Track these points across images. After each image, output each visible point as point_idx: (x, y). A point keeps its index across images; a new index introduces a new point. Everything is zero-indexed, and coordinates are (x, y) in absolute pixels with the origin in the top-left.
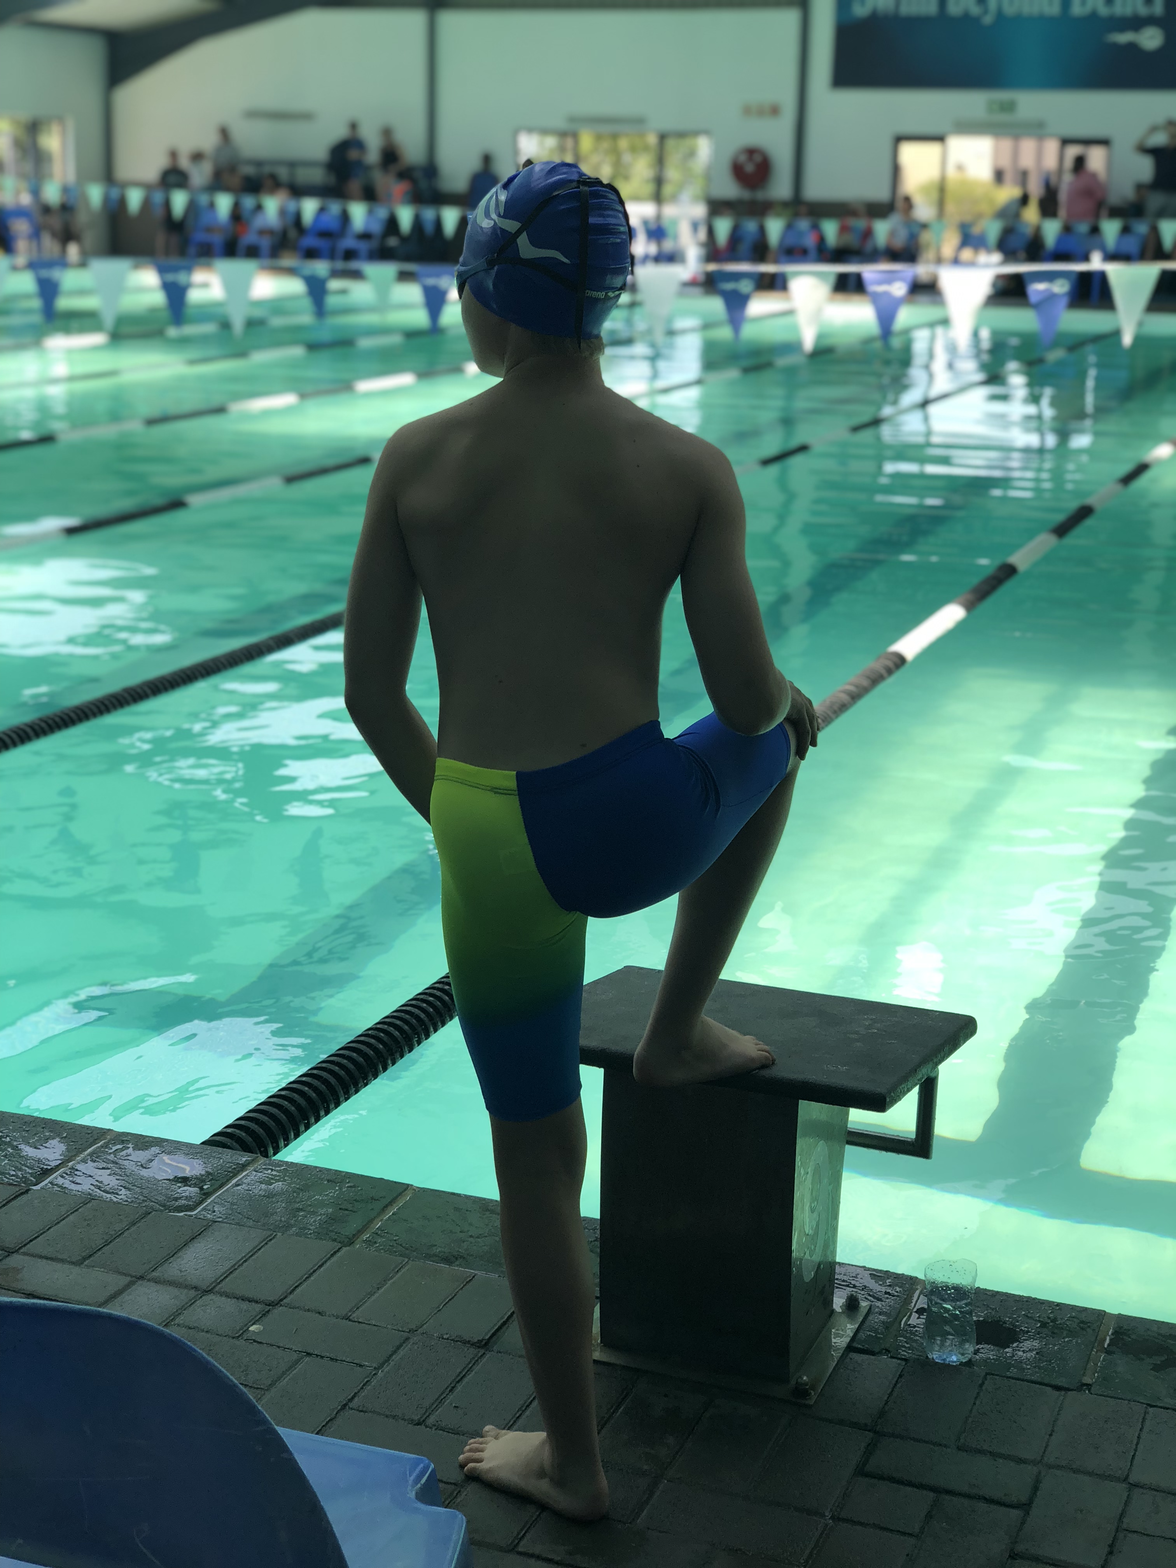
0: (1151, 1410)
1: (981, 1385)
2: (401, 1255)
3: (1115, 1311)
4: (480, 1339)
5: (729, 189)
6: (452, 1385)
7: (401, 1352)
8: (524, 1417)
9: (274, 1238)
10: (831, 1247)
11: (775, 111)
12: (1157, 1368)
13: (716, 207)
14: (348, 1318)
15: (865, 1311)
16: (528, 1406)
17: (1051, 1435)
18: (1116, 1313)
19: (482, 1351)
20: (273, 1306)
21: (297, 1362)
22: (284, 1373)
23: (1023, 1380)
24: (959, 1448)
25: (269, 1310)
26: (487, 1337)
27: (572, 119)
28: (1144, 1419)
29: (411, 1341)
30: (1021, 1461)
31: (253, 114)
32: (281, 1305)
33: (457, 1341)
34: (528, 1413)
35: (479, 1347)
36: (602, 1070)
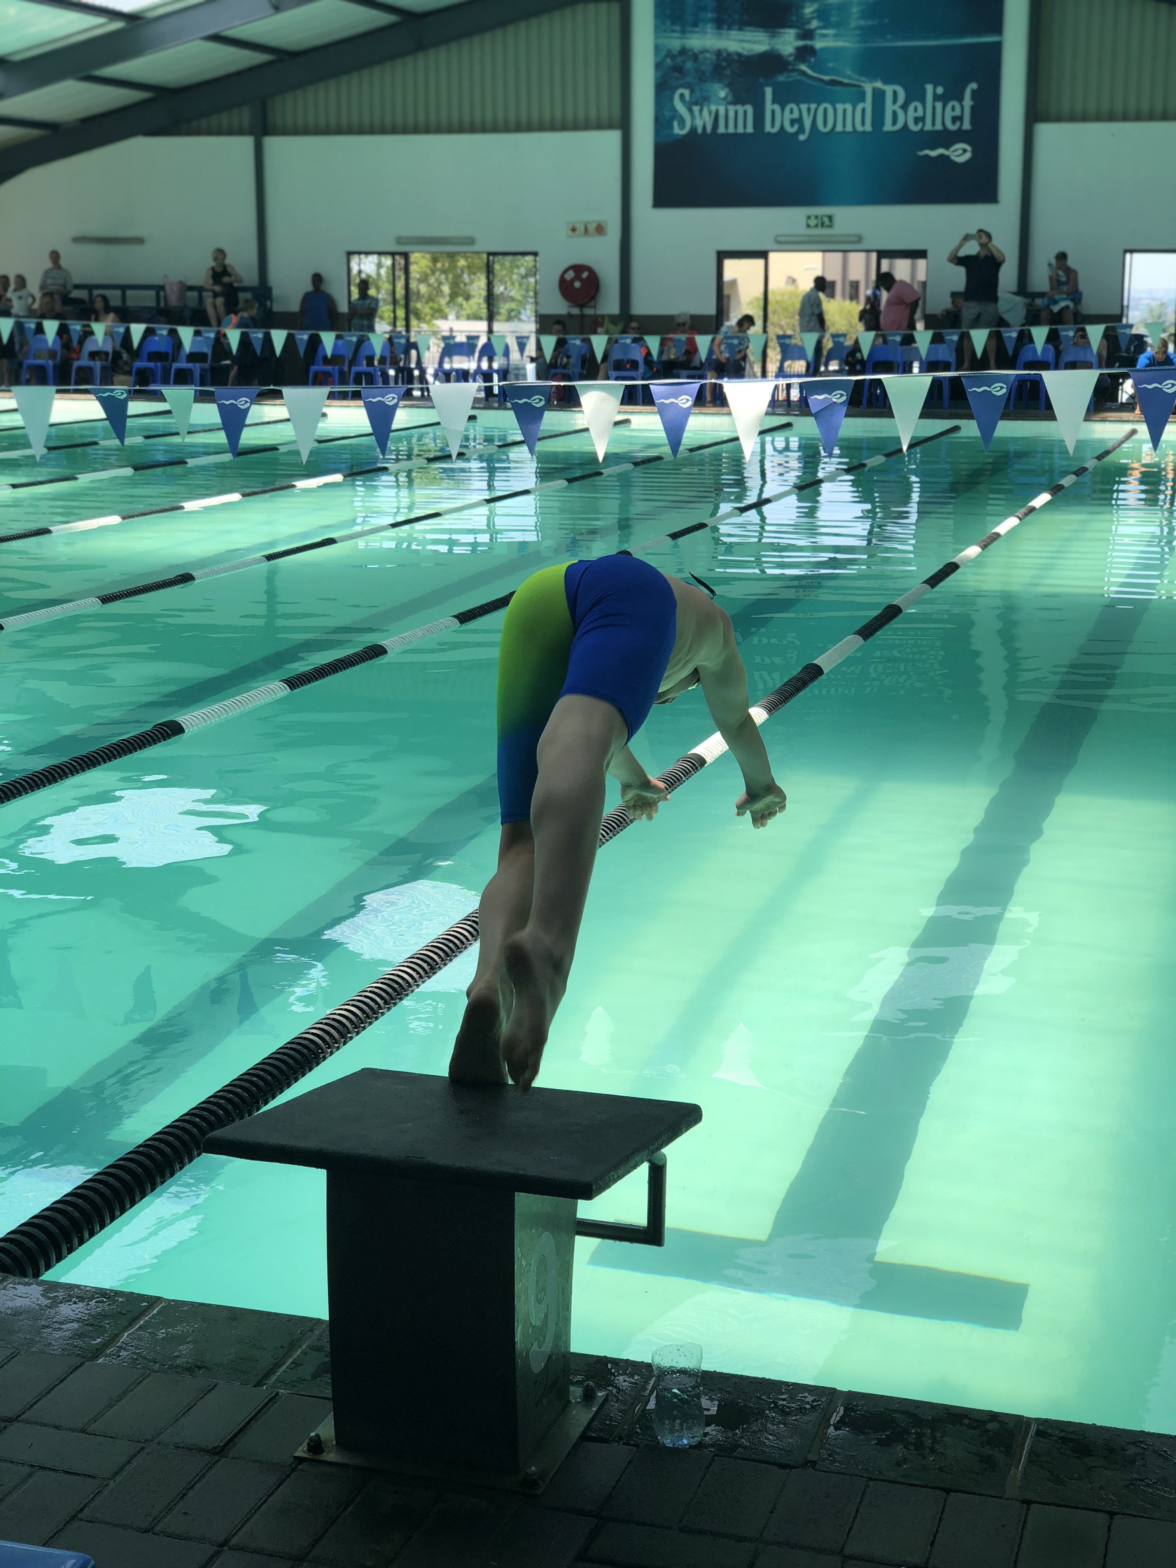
0: (871, 1483)
1: (707, 1468)
2: (144, 1368)
3: (845, 1389)
4: (215, 1445)
5: (559, 306)
6: (184, 1492)
7: (135, 1463)
8: (252, 1520)
9: (17, 1355)
10: (564, 1338)
11: (600, 229)
12: (880, 1442)
13: (545, 324)
14: (83, 1431)
15: (601, 1400)
16: (258, 1509)
17: (772, 1512)
18: (847, 1390)
19: (217, 1458)
20: (10, 1422)
21: (30, 1475)
22: (15, 1487)
23: (748, 1460)
24: (681, 1530)
25: (5, 1427)
26: (222, 1444)
27: (399, 241)
28: (864, 1493)
29: (146, 1451)
30: (740, 1539)
31: (80, 240)
32: (19, 1421)
33: (191, 1450)
34: (256, 1516)
35: (214, 1454)
36: (325, 1171)
